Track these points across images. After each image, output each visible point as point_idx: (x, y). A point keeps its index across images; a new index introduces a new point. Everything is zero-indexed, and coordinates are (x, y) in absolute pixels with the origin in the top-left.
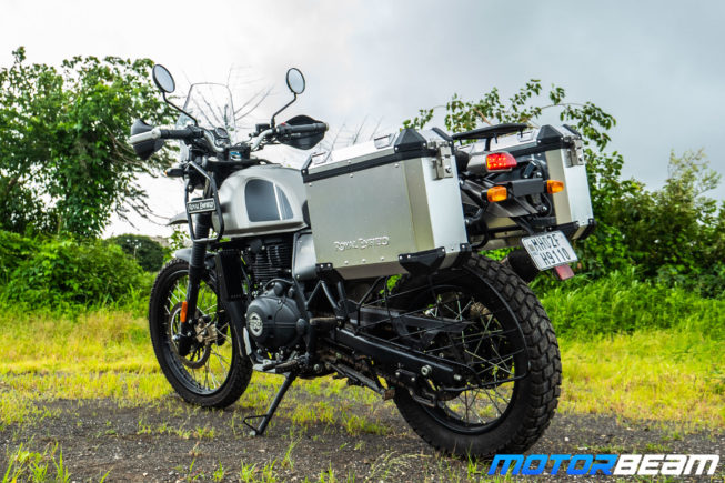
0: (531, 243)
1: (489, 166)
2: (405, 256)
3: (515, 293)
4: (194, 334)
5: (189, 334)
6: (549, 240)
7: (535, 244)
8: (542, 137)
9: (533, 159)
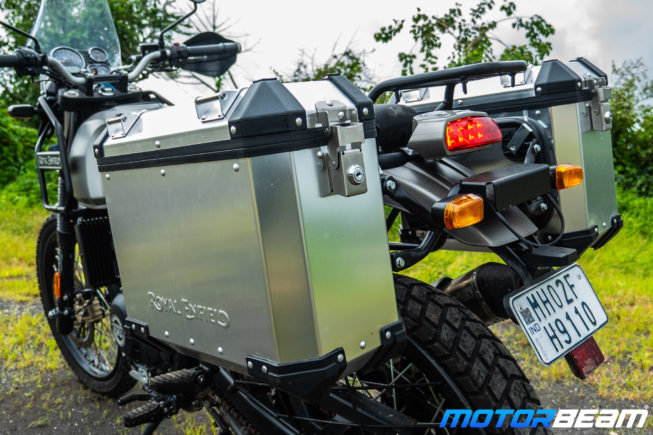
0: (526, 305)
1: (450, 143)
2: (258, 364)
3: (488, 378)
4: (72, 313)
5: (66, 312)
6: (559, 290)
7: (535, 305)
8: (544, 81)
9: (526, 118)
